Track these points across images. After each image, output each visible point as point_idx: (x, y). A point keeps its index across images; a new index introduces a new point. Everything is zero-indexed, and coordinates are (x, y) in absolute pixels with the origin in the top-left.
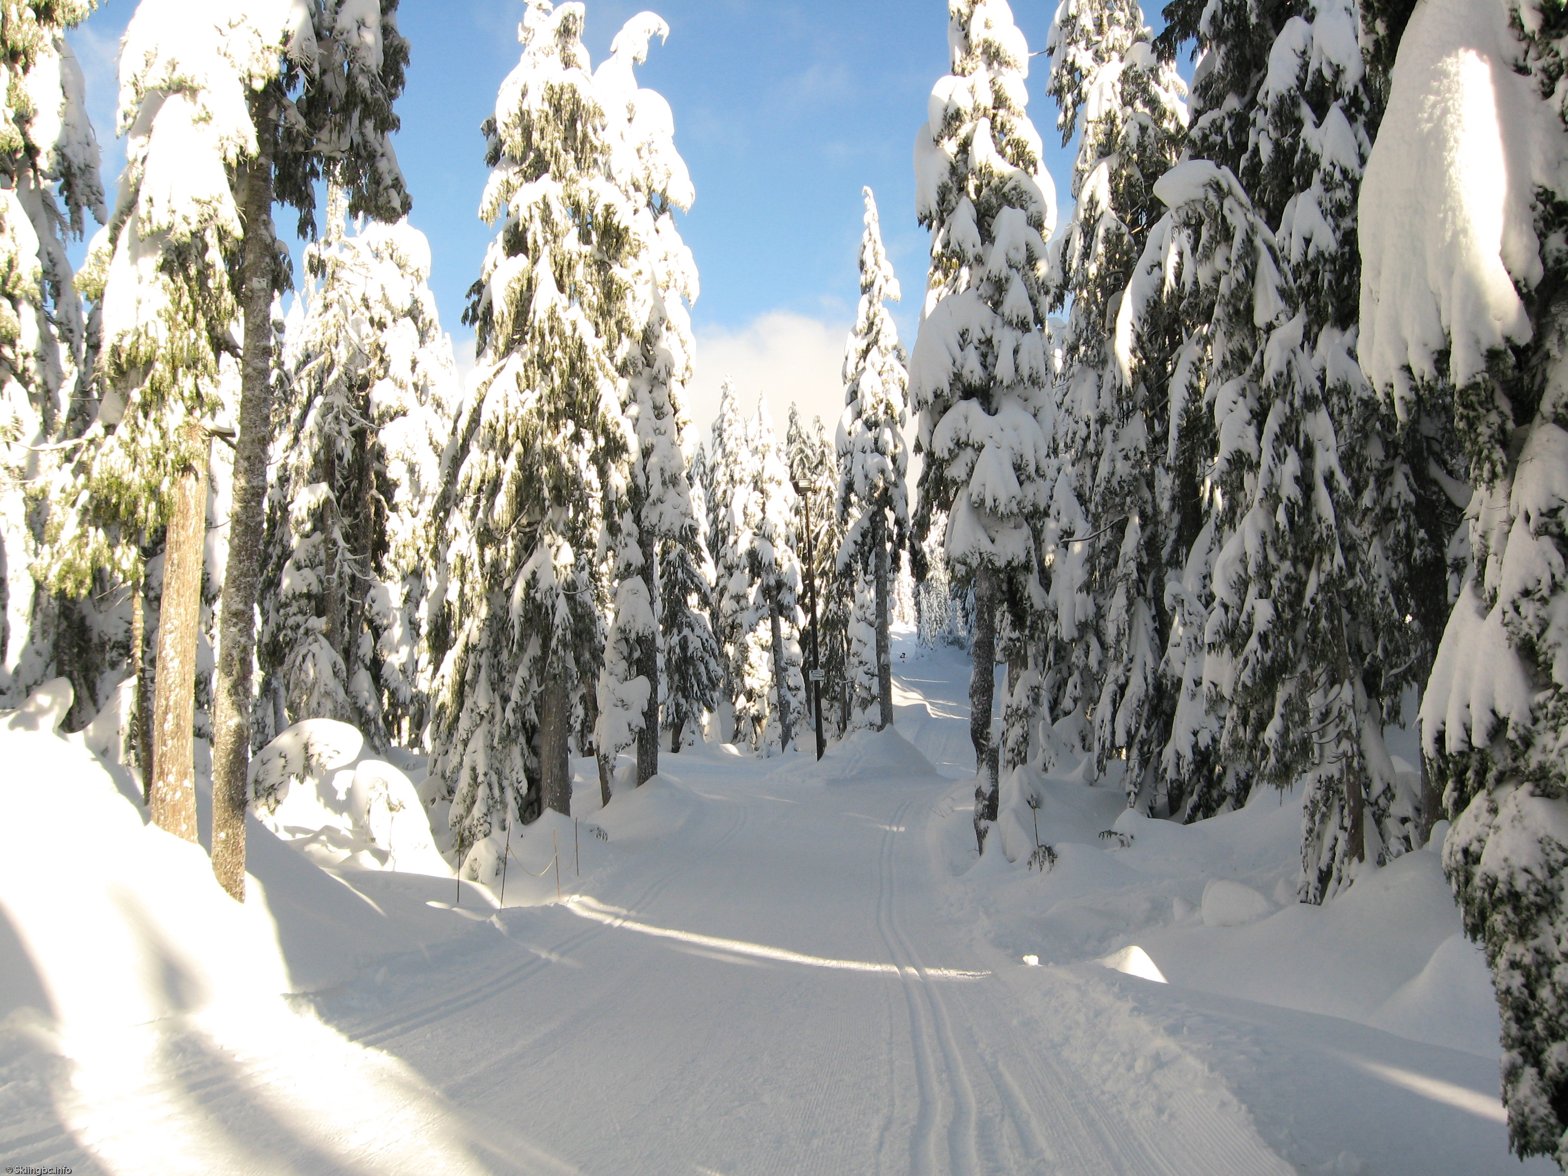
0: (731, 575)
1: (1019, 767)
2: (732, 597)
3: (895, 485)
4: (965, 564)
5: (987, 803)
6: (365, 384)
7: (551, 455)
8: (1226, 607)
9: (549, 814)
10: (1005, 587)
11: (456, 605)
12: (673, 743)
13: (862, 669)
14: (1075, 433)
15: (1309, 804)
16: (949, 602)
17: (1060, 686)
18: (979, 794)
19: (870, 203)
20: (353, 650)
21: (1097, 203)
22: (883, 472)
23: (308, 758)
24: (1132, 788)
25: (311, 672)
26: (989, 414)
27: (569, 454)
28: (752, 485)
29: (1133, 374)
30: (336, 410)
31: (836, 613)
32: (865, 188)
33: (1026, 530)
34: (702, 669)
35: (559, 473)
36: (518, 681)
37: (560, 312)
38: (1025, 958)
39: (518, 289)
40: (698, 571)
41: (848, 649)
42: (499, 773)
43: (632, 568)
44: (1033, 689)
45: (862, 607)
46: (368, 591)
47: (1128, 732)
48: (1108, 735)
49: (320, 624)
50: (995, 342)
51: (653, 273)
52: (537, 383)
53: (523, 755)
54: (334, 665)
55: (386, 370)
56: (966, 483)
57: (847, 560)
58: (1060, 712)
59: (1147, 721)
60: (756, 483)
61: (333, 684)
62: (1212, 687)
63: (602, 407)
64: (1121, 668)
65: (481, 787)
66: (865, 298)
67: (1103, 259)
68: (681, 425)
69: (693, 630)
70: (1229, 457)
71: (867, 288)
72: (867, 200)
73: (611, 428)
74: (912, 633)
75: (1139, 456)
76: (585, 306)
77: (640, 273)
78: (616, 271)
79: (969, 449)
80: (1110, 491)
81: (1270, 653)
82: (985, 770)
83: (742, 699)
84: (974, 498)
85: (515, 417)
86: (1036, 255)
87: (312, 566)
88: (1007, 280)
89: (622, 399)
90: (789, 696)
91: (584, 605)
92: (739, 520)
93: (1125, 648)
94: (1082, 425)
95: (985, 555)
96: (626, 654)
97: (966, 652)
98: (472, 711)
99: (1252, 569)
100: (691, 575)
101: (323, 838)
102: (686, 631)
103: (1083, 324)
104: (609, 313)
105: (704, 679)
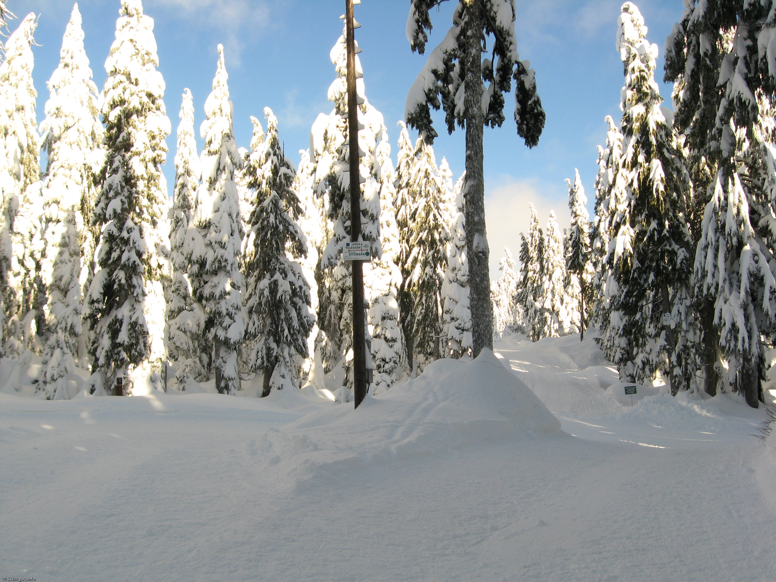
12: (262, 387)
31: (431, 277)
45: (454, 269)
100: (286, 223)
102: (278, 276)
105: (296, 323)
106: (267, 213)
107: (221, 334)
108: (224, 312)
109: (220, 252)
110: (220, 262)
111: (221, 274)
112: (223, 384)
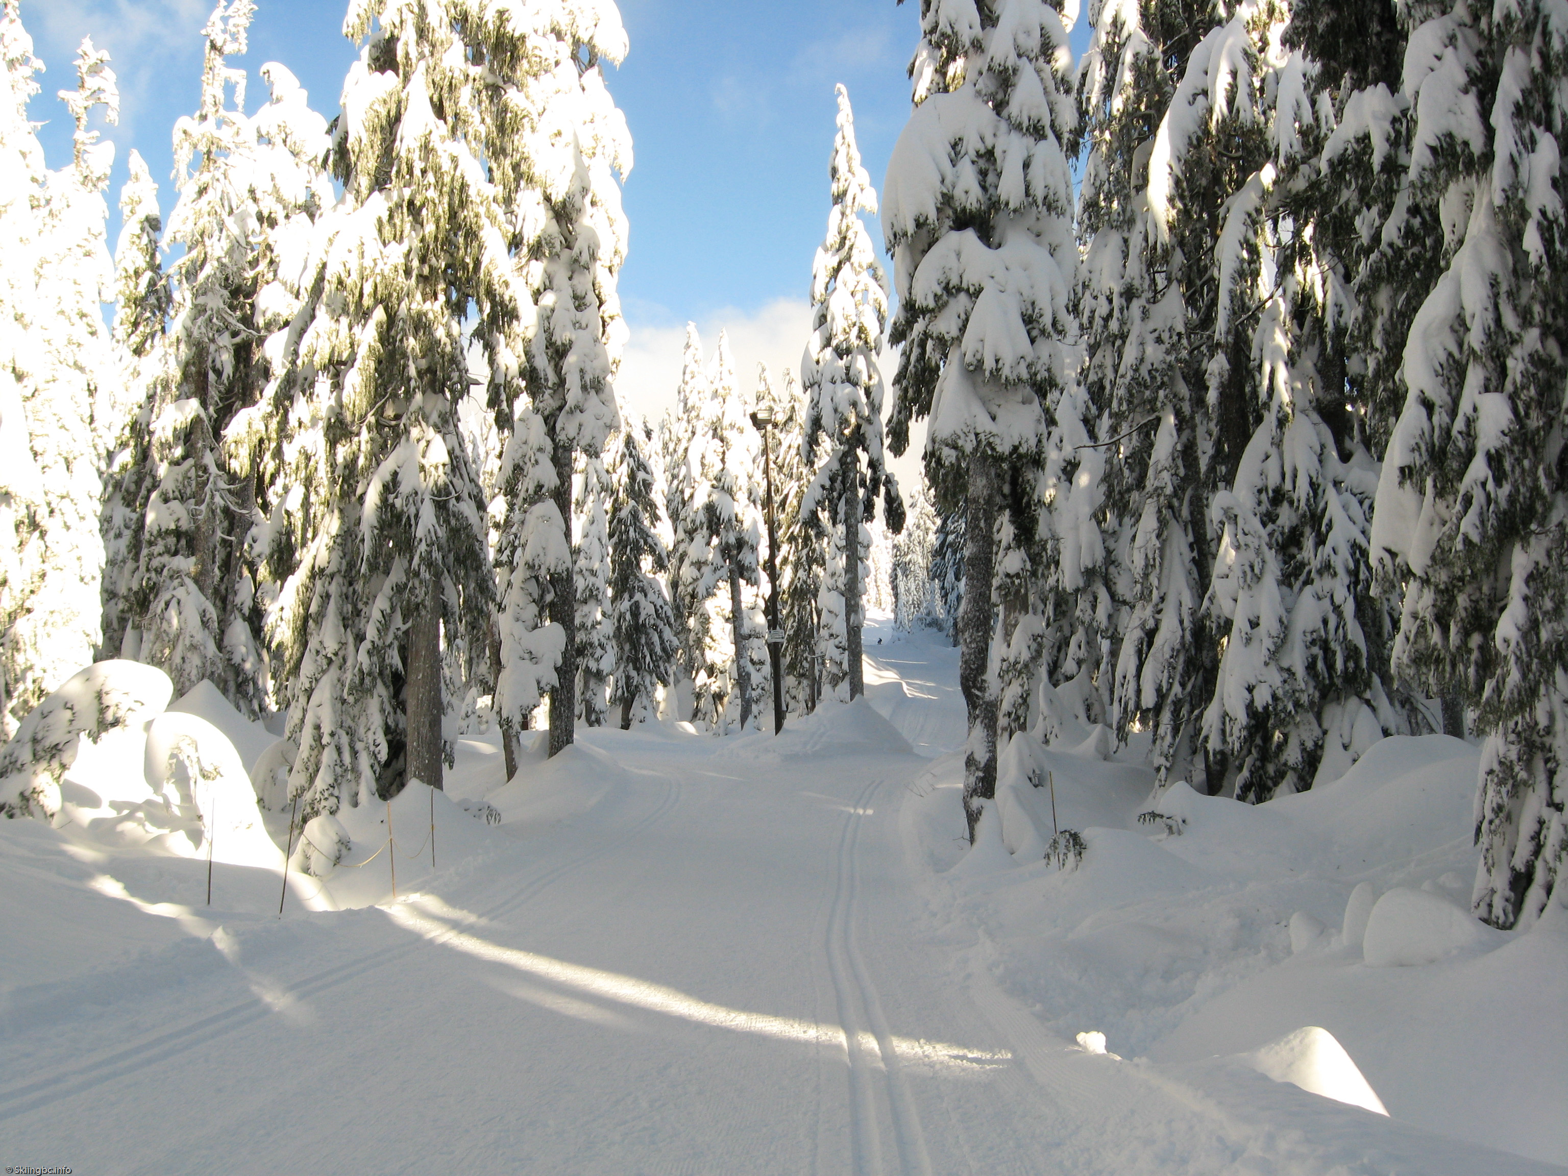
0: (692, 540)
1: (1017, 735)
2: (692, 564)
3: (869, 421)
4: (955, 447)
5: (981, 774)
6: (251, 292)
7: (420, 324)
8: (1428, 405)
9: (414, 787)
10: (1006, 489)
11: (298, 518)
12: (623, 719)
13: (833, 642)
14: (1093, 312)
15: (1496, 767)
16: (927, 585)
17: (1062, 645)
18: (970, 762)
19: (844, 102)
20: (230, 597)
21: (1123, 24)
22: (854, 404)
23: (103, 710)
24: (1162, 761)
25: (175, 622)
26: (989, 246)
27: (447, 326)
28: (711, 432)
29: (1170, 229)
30: (209, 313)
31: (805, 582)
32: (839, 85)
33: (1035, 408)
34: (656, 638)
35: (431, 347)
36: (376, 615)
37: (435, 142)
38: (1081, 1037)
39: (384, 113)
40: (653, 531)
41: (819, 623)
42: (351, 733)
43: (544, 490)
44: (1035, 638)
45: (833, 574)
46: (249, 529)
47: (1159, 690)
48: (1131, 693)
49: (187, 564)
50: (998, 153)
51: (575, 135)
52: (406, 234)
53: (382, 710)
54: (203, 614)
55: (275, 275)
56: (958, 340)
57: (813, 506)
58: (1061, 677)
59: (1182, 676)
60: (715, 430)
61: (200, 635)
62: (1387, 558)
63: (485, 261)
64: (1149, 610)
65: (327, 751)
66: (837, 208)
67: (1130, 92)
68: (608, 320)
69: (646, 596)
70: (1434, 143)
71: (839, 198)
72: (840, 99)
73: (498, 288)
74: (889, 620)
75: (1175, 338)
76: (470, 137)
77: (559, 134)
78: (512, 96)
79: (962, 297)
80: (1138, 383)
81: (1507, 488)
82: (979, 731)
83: (703, 675)
84: (969, 358)
85: (372, 271)
86: (1054, 41)
87: (182, 499)
88: (1015, 71)
89: (536, 287)
90: (750, 668)
91: (458, 516)
92: (696, 471)
93: (1155, 583)
94: (1102, 300)
95: (982, 437)
96: (536, 596)
97: (945, 633)
98: (318, 652)
99: (1475, 338)
100: (645, 534)
101: (140, 815)
102: (638, 596)
103: (1103, 175)
104: (503, 151)
105: (658, 649)
106: (626, 526)
107: (593, 666)
108: (597, 643)
109: (591, 580)
110: (591, 590)
111: (592, 603)
112: (593, 718)
